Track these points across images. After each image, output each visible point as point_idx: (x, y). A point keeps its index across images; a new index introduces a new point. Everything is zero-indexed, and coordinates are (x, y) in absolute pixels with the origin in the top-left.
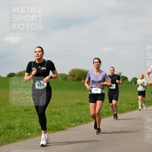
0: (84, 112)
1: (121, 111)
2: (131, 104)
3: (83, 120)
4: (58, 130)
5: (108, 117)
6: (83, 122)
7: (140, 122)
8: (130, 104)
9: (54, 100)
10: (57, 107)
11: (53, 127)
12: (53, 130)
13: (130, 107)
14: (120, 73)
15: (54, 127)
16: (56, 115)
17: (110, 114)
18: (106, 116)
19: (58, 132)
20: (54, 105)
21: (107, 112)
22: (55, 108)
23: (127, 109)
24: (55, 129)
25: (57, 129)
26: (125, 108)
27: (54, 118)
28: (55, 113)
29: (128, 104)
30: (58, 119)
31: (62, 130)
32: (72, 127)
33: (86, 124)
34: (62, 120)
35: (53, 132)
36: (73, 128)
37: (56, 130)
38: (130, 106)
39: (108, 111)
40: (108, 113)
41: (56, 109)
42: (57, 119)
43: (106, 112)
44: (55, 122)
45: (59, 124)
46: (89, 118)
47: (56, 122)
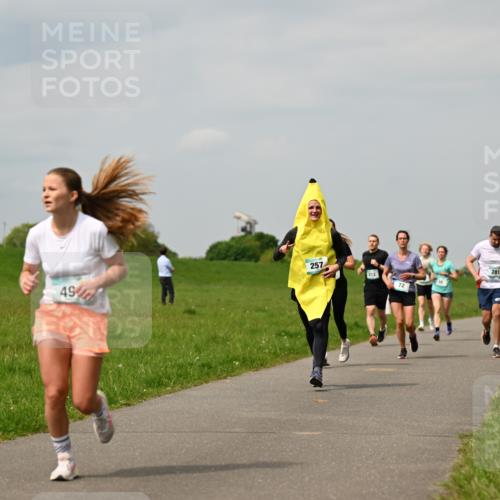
0: (120, 366)
1: (252, 362)
2: (290, 335)
3: (115, 394)
4: (23, 429)
5: (207, 382)
6: (116, 402)
7: (320, 401)
8: (287, 334)
9: (8, 320)
10: (19, 347)
11: (6, 421)
12: (4, 431)
13: (287, 345)
14: (251, 224)
15: (9, 419)
16: (17, 377)
17: (215, 374)
18: (199, 378)
19: (23, 438)
20: (10, 339)
21: (203, 365)
22: (12, 348)
23: (276, 355)
24: (14, 425)
25: (20, 426)
26: (267, 351)
27: (9, 387)
28: (11, 370)
29: (279, 335)
30: (23, 389)
31: (36, 430)
32: (75, 421)
33: (125, 409)
34: (37, 395)
35: (6, 438)
36: (79, 422)
37: (15, 431)
38: (287, 342)
39: (205, 362)
40: (206, 369)
41: (16, 355)
42: (18, 390)
43: (200, 363)
44: (11, 401)
45: (27, 410)
46: (137, 387)
47: (16, 402)
